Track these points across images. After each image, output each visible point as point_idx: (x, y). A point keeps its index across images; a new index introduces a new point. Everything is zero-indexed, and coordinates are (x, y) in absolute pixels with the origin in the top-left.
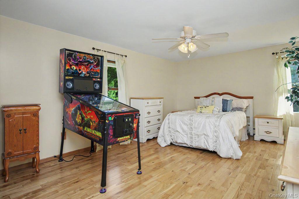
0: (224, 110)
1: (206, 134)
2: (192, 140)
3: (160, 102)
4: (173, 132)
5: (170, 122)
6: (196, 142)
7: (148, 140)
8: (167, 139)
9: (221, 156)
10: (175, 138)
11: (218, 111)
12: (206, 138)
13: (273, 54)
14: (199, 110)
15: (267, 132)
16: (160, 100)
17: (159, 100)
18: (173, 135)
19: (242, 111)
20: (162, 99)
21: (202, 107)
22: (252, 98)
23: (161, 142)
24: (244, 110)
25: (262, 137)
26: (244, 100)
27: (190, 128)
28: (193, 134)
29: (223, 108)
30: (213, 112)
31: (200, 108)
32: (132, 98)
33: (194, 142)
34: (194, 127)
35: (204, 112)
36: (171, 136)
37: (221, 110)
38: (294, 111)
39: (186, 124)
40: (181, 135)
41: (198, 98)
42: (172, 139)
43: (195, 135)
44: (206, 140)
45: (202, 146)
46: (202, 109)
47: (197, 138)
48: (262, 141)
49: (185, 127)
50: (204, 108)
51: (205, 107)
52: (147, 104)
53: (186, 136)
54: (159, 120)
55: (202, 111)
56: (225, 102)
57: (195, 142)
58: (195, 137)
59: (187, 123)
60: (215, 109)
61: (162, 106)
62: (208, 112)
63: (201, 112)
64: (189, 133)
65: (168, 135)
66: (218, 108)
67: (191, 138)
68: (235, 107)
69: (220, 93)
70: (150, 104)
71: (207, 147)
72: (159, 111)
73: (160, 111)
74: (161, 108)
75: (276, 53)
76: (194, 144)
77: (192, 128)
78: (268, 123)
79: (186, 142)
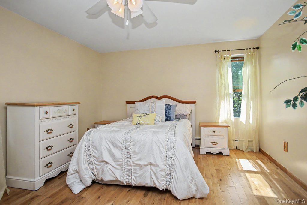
0: (167, 119)
1: (155, 164)
2: (130, 175)
3: (74, 110)
4: (96, 162)
5: (91, 146)
6: (138, 176)
7: (48, 181)
8: (85, 176)
9: (178, 198)
10: (100, 173)
11: (160, 120)
12: (154, 170)
13: (216, 51)
14: (136, 120)
15: (213, 143)
16: (74, 107)
17: (70, 108)
18: (96, 169)
19: (186, 118)
20: (77, 105)
21: (141, 116)
22: (194, 102)
23: (73, 183)
24: (188, 117)
25: (209, 150)
26: (187, 105)
27: (126, 153)
28: (132, 165)
29: (166, 116)
30: (156, 122)
31: (138, 117)
32: (9, 104)
33: (133, 177)
34: (134, 152)
35: (143, 122)
36: (93, 170)
37: (164, 119)
38: (234, 116)
39: (120, 147)
40: (110, 167)
41: (133, 102)
42: (95, 175)
43: (135, 166)
44: (154, 172)
45: (147, 184)
46: (140, 118)
47: (138, 170)
48: (208, 153)
49: (118, 154)
50: (143, 117)
51: (145, 116)
52: (43, 115)
53: (118, 167)
54: (71, 140)
55: (141, 122)
56: (168, 108)
57: (136, 177)
58: (134, 169)
59: (120, 145)
60: (157, 118)
61: (77, 117)
62: (148, 123)
63: (139, 124)
64: (124, 163)
65: (86, 169)
66: (160, 116)
67: (129, 170)
68: (178, 114)
69: (159, 96)
70: (51, 115)
71: (155, 184)
72: (71, 126)
73: (73, 125)
74: (74, 120)
75: (219, 51)
76: (134, 181)
77: (129, 154)
78: (214, 132)
79: (120, 178)
